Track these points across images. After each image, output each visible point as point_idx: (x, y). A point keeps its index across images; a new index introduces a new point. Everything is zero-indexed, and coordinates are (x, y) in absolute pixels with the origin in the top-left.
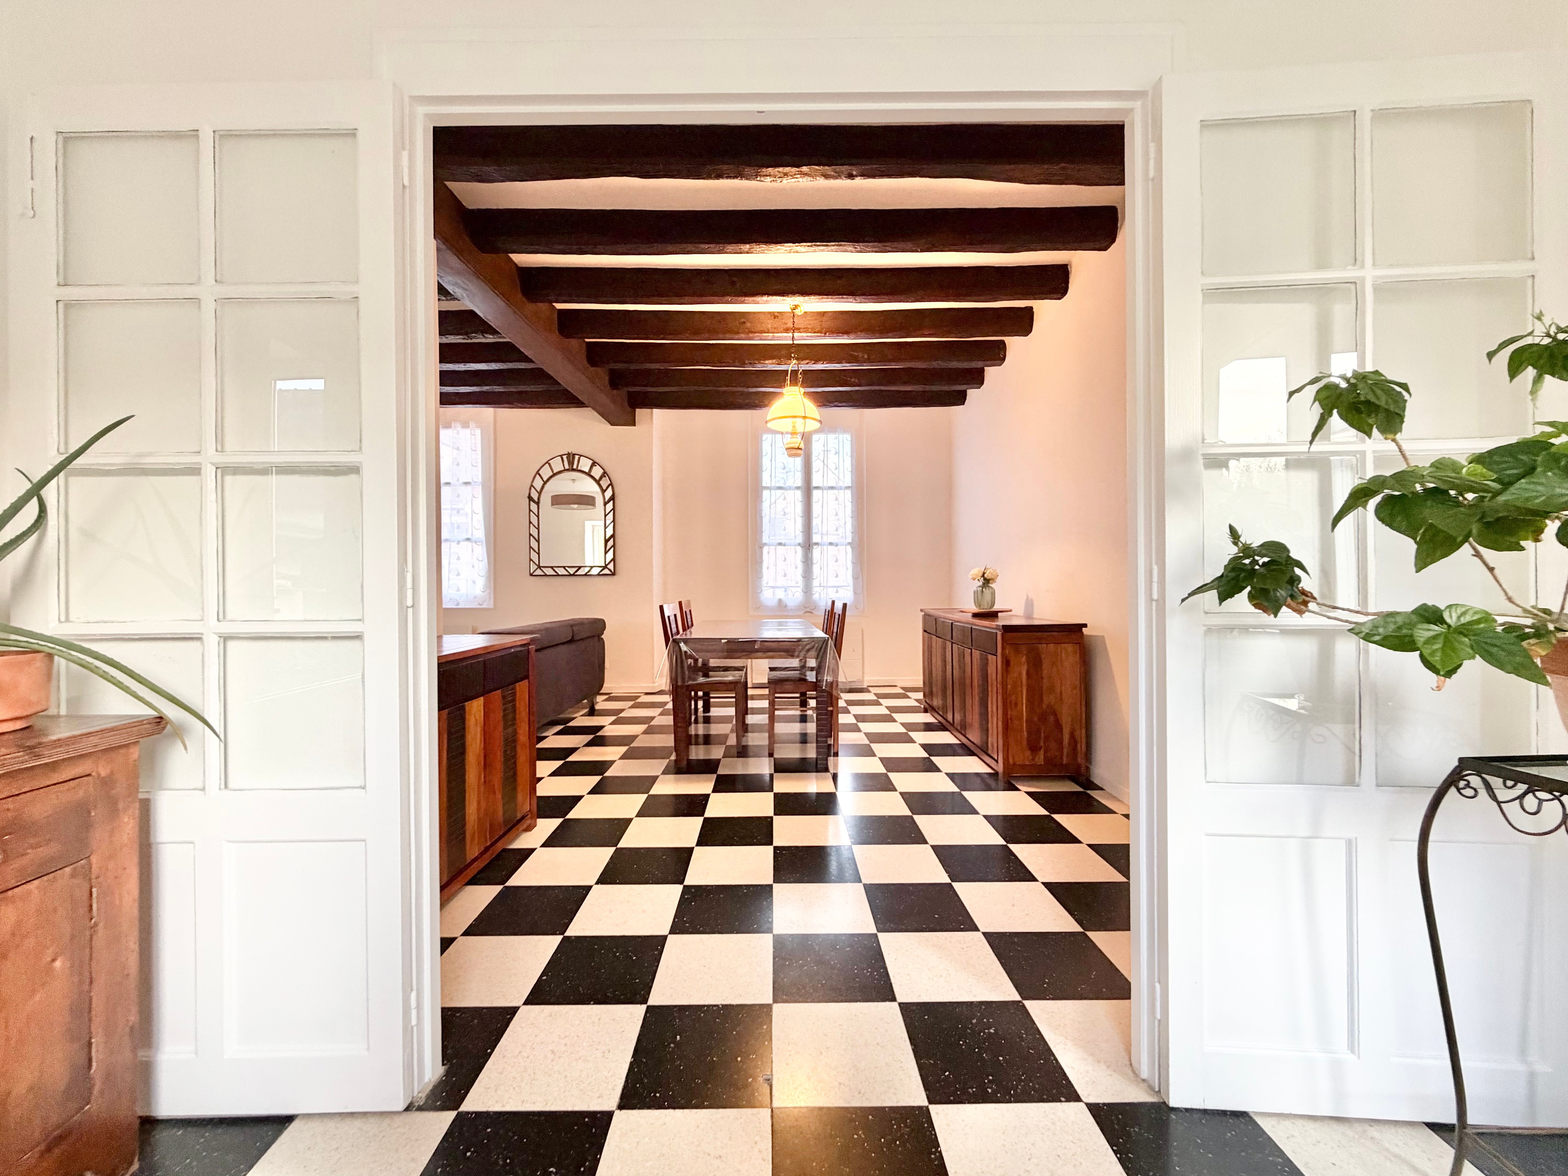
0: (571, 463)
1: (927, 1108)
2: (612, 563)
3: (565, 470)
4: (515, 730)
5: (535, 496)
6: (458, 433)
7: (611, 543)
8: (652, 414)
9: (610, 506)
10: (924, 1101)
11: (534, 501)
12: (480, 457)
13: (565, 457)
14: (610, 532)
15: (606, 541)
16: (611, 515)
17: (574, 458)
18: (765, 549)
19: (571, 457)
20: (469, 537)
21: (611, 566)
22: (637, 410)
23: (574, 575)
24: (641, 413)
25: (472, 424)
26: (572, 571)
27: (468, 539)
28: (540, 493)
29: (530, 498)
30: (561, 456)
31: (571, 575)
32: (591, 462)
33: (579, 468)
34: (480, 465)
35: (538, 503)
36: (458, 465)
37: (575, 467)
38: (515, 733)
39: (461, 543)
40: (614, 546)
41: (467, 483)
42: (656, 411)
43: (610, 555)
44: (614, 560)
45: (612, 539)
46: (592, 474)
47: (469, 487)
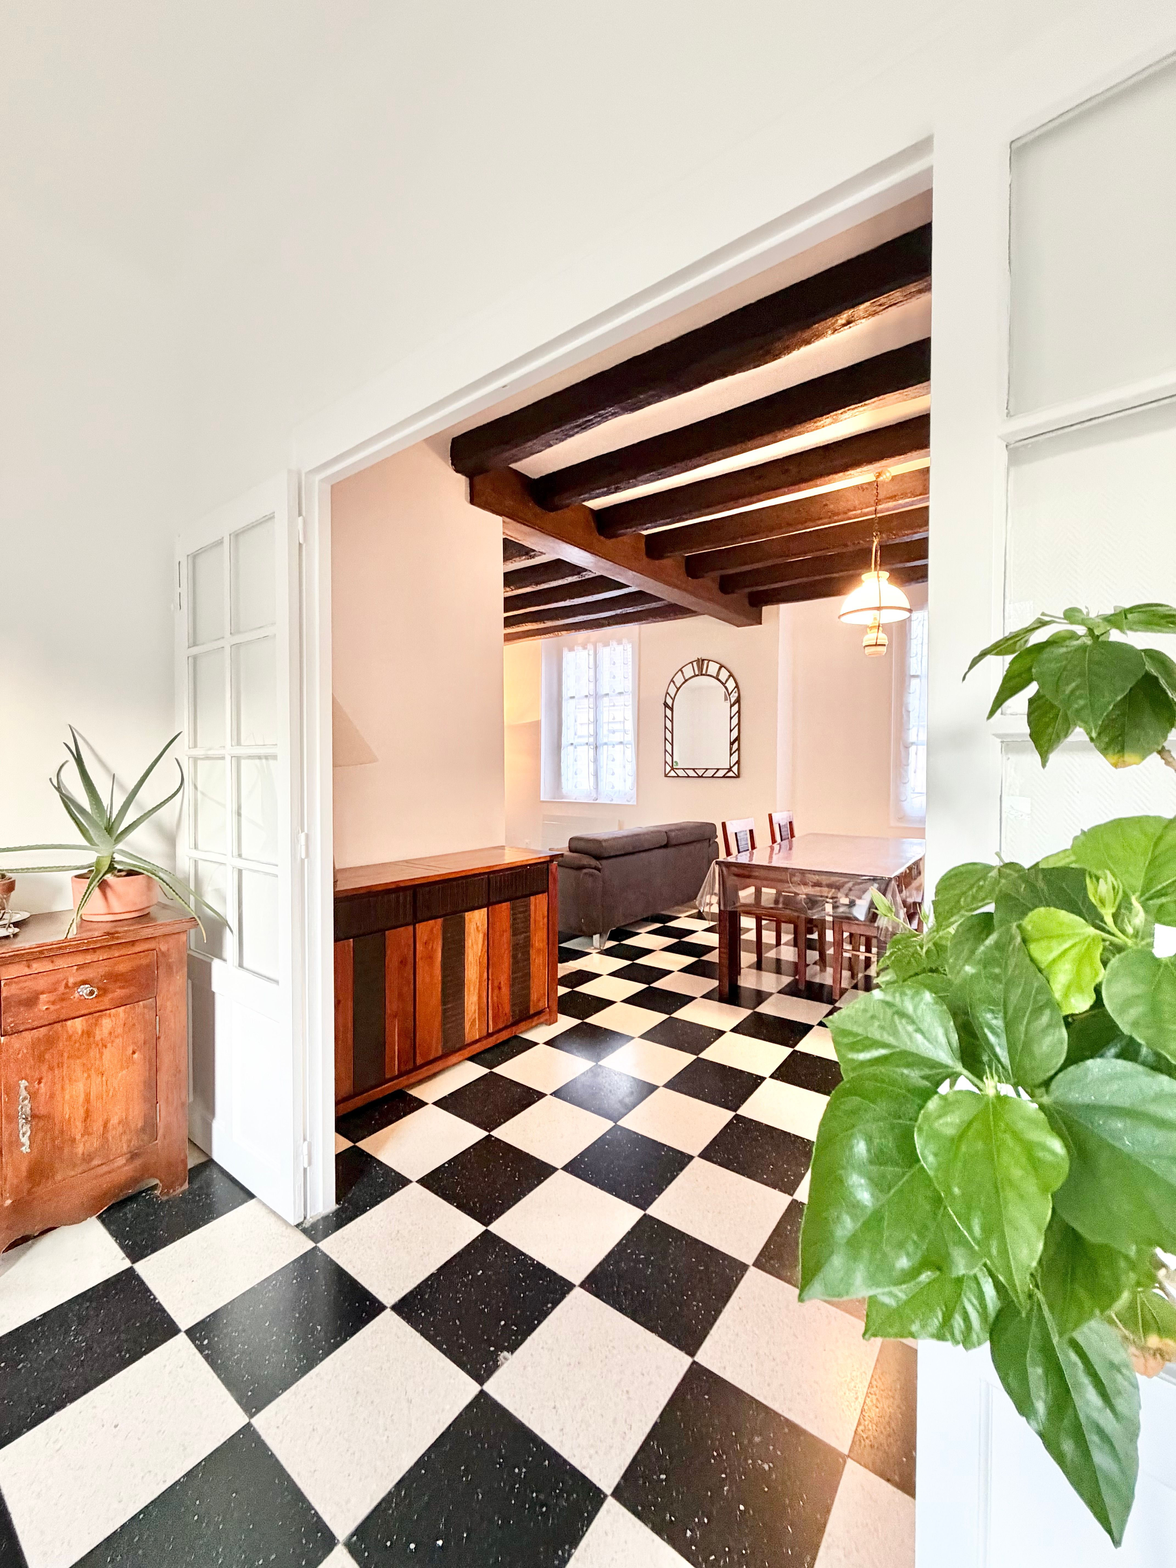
0: (701, 669)
1: (606, 1496)
2: (737, 765)
3: (696, 676)
4: (529, 937)
5: (670, 702)
6: (614, 650)
7: (735, 746)
8: (778, 609)
9: (735, 708)
10: (610, 1487)
11: (669, 707)
12: (630, 670)
13: (695, 664)
14: (735, 734)
15: (732, 744)
16: (736, 717)
17: (703, 664)
18: (912, 749)
19: (700, 662)
20: (622, 740)
21: (735, 769)
22: (764, 608)
23: (702, 777)
24: (766, 610)
25: (625, 641)
26: (700, 773)
27: (621, 743)
28: (673, 699)
29: (666, 705)
30: (692, 663)
31: (699, 777)
32: (719, 665)
33: (708, 673)
34: (630, 678)
35: (672, 709)
36: (614, 677)
37: (704, 672)
38: (528, 940)
39: (616, 746)
40: (738, 749)
41: (621, 693)
42: (783, 606)
43: (735, 757)
44: (738, 762)
45: (737, 742)
46: (720, 678)
47: (622, 697)
